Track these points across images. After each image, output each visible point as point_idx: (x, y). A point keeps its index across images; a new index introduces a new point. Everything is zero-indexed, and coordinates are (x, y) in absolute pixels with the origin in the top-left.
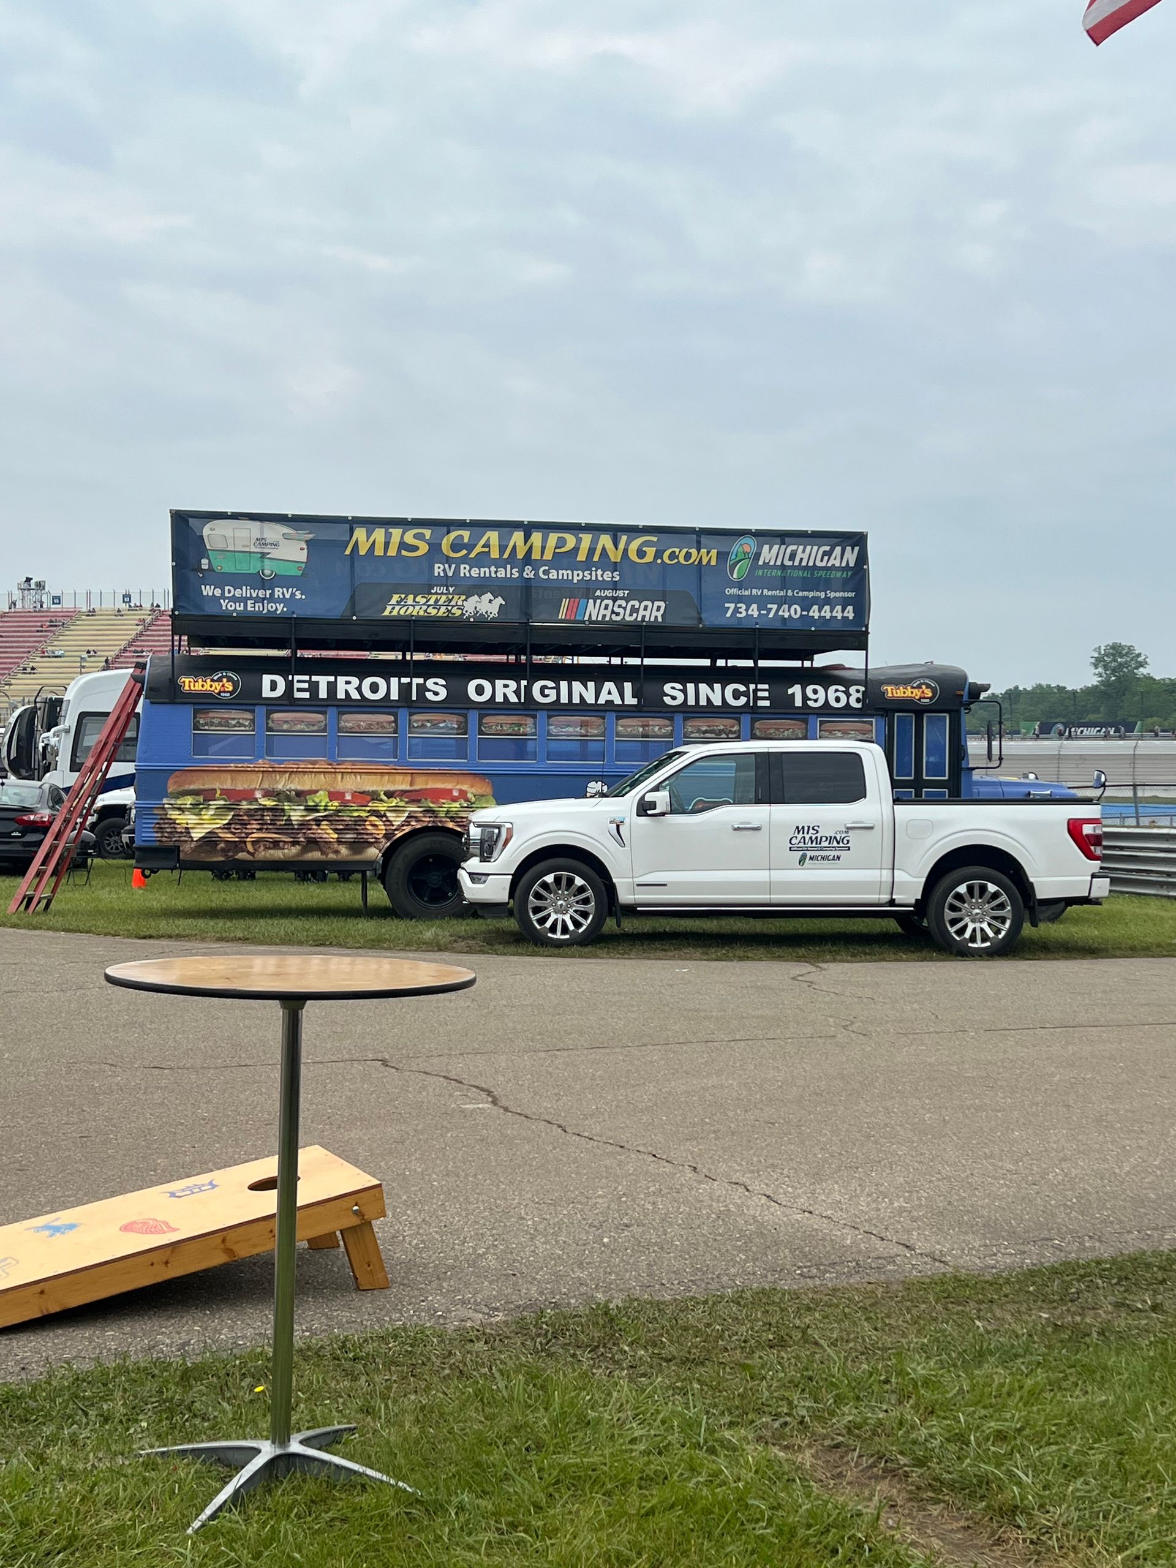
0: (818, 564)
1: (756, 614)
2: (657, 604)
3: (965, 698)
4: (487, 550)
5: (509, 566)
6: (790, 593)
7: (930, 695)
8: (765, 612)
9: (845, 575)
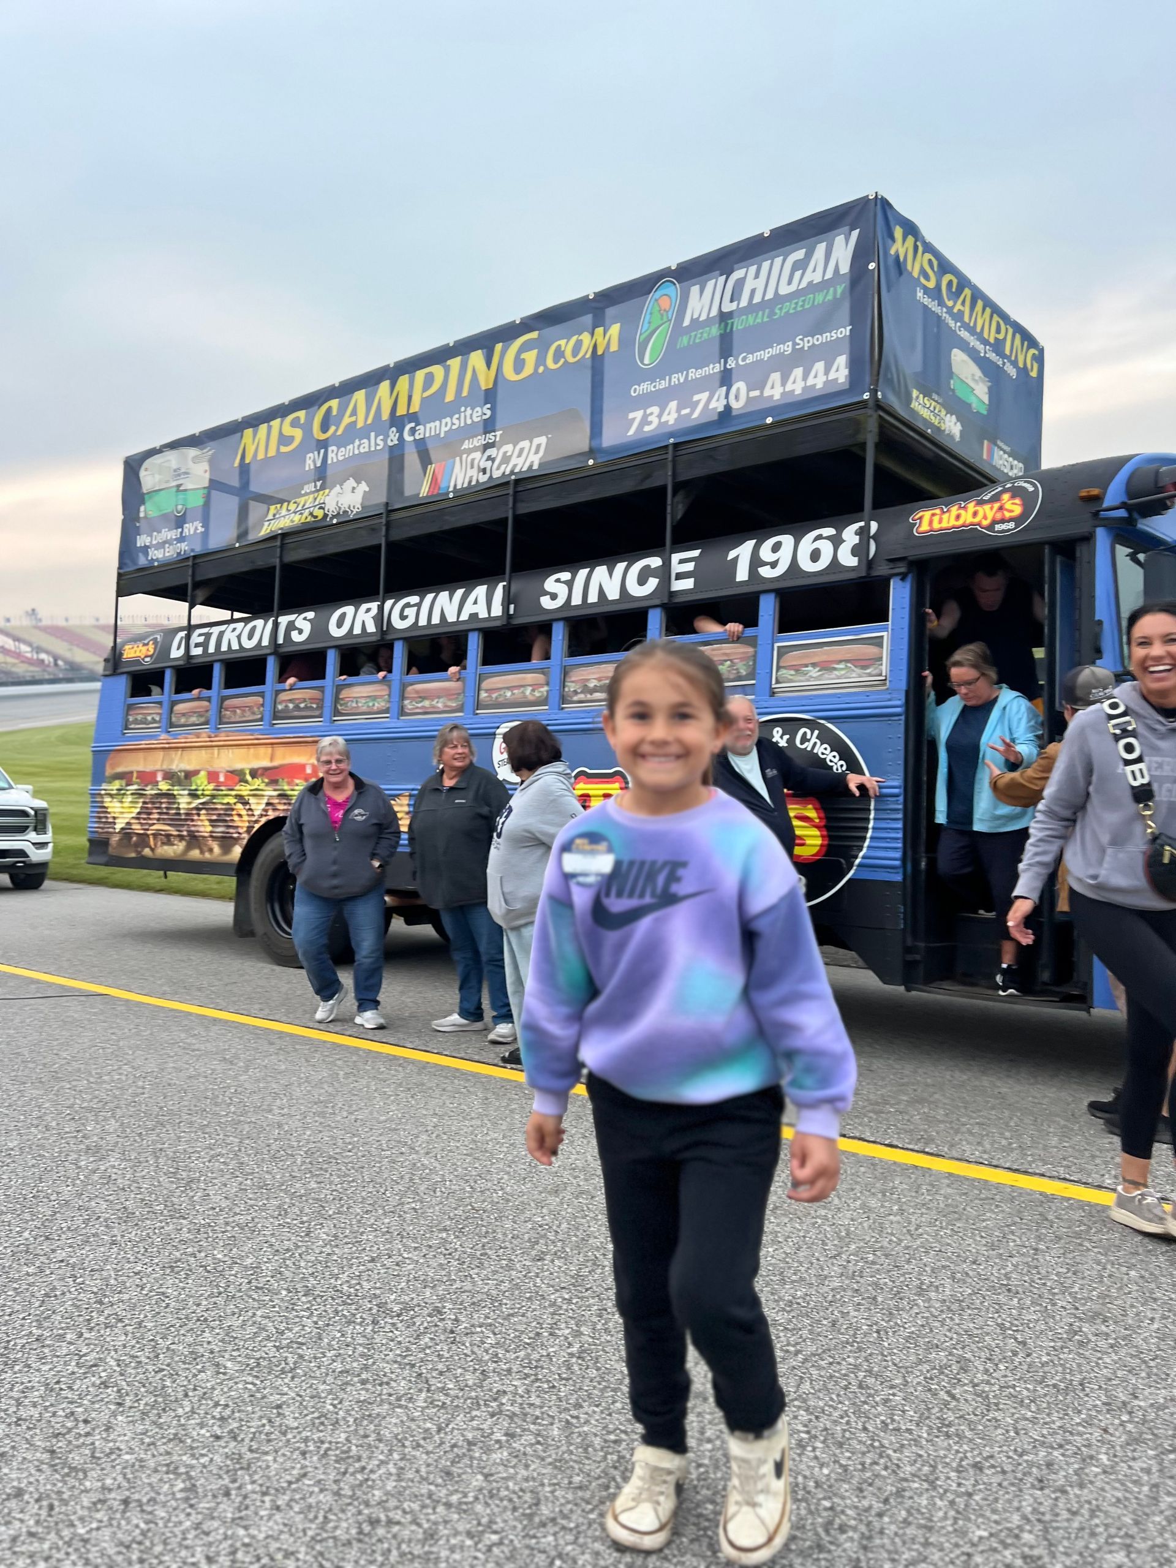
1: (673, 418)
2: (536, 441)
3: (1114, 499)
4: (353, 419)
5: (373, 434)
6: (730, 363)
8: (688, 410)
9: (830, 297)
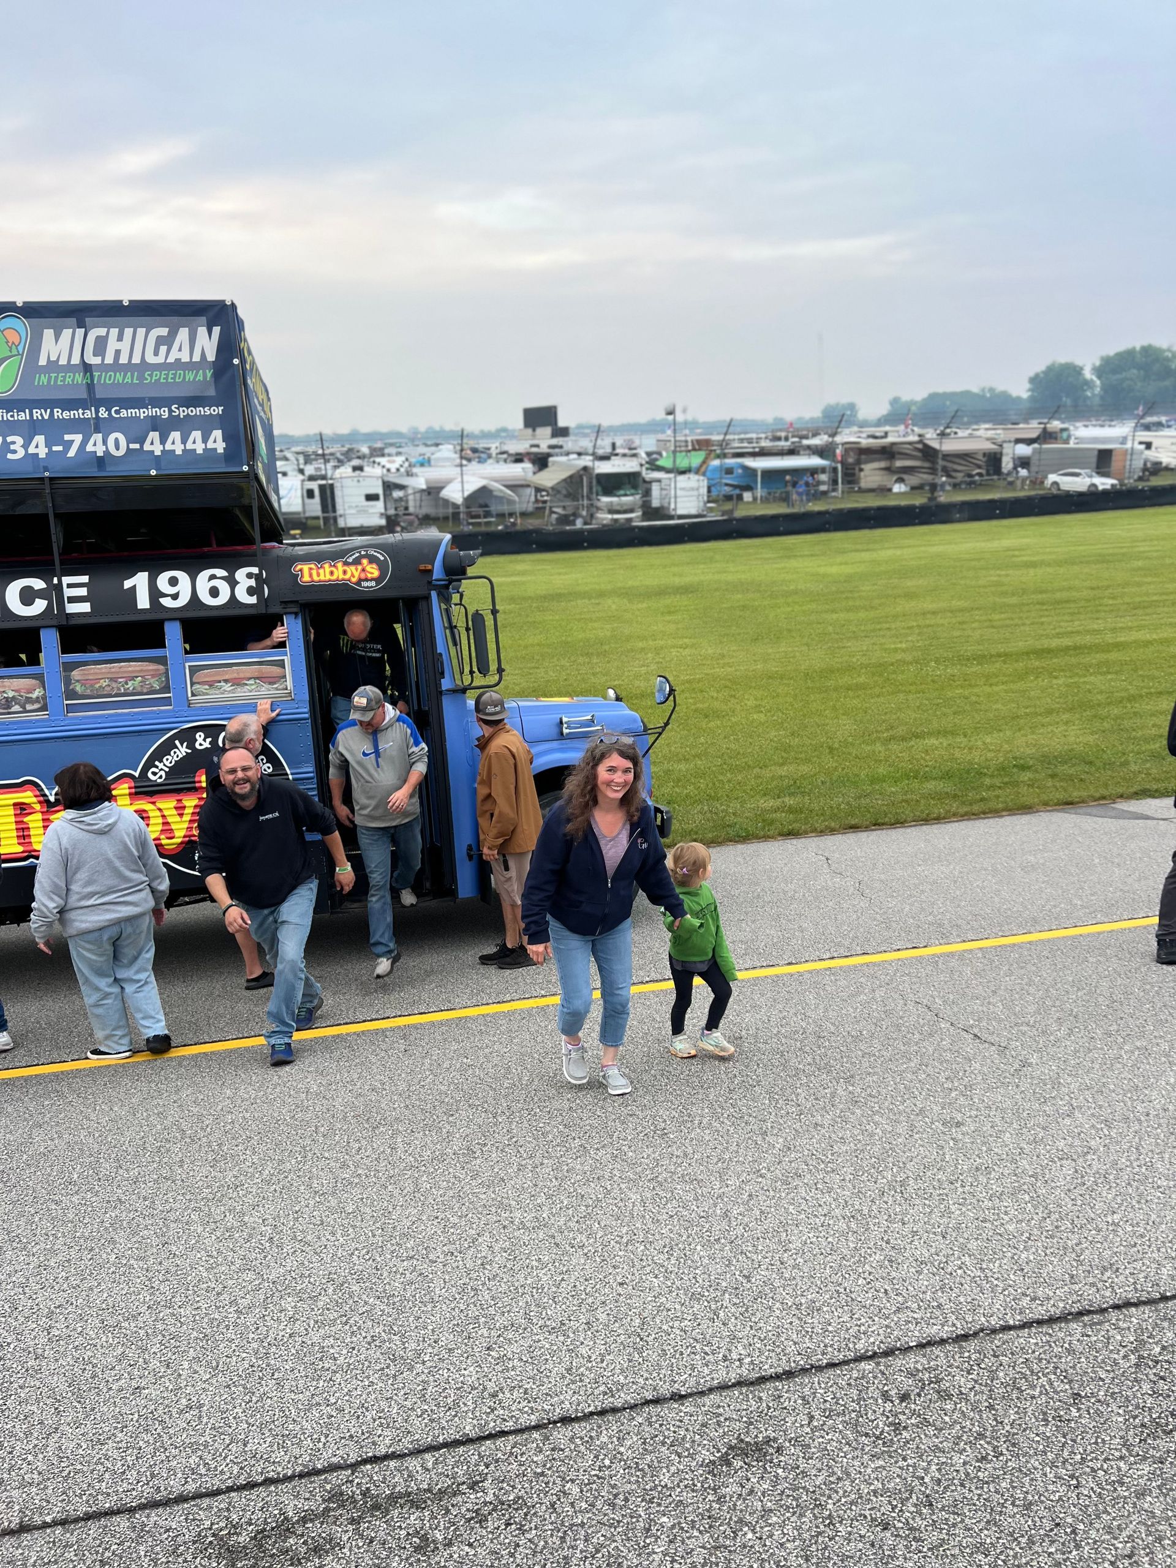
0: (151, 359)
1: (42, 452)
3: (438, 572)
6: (103, 413)
7: (376, 574)
8: (60, 448)
9: (200, 377)
